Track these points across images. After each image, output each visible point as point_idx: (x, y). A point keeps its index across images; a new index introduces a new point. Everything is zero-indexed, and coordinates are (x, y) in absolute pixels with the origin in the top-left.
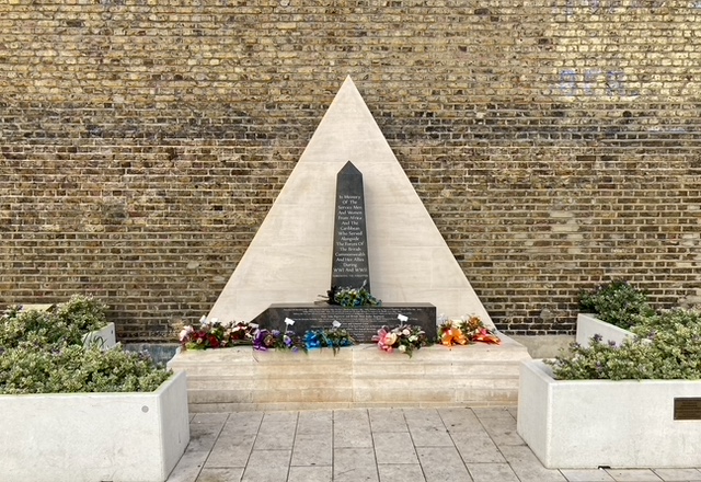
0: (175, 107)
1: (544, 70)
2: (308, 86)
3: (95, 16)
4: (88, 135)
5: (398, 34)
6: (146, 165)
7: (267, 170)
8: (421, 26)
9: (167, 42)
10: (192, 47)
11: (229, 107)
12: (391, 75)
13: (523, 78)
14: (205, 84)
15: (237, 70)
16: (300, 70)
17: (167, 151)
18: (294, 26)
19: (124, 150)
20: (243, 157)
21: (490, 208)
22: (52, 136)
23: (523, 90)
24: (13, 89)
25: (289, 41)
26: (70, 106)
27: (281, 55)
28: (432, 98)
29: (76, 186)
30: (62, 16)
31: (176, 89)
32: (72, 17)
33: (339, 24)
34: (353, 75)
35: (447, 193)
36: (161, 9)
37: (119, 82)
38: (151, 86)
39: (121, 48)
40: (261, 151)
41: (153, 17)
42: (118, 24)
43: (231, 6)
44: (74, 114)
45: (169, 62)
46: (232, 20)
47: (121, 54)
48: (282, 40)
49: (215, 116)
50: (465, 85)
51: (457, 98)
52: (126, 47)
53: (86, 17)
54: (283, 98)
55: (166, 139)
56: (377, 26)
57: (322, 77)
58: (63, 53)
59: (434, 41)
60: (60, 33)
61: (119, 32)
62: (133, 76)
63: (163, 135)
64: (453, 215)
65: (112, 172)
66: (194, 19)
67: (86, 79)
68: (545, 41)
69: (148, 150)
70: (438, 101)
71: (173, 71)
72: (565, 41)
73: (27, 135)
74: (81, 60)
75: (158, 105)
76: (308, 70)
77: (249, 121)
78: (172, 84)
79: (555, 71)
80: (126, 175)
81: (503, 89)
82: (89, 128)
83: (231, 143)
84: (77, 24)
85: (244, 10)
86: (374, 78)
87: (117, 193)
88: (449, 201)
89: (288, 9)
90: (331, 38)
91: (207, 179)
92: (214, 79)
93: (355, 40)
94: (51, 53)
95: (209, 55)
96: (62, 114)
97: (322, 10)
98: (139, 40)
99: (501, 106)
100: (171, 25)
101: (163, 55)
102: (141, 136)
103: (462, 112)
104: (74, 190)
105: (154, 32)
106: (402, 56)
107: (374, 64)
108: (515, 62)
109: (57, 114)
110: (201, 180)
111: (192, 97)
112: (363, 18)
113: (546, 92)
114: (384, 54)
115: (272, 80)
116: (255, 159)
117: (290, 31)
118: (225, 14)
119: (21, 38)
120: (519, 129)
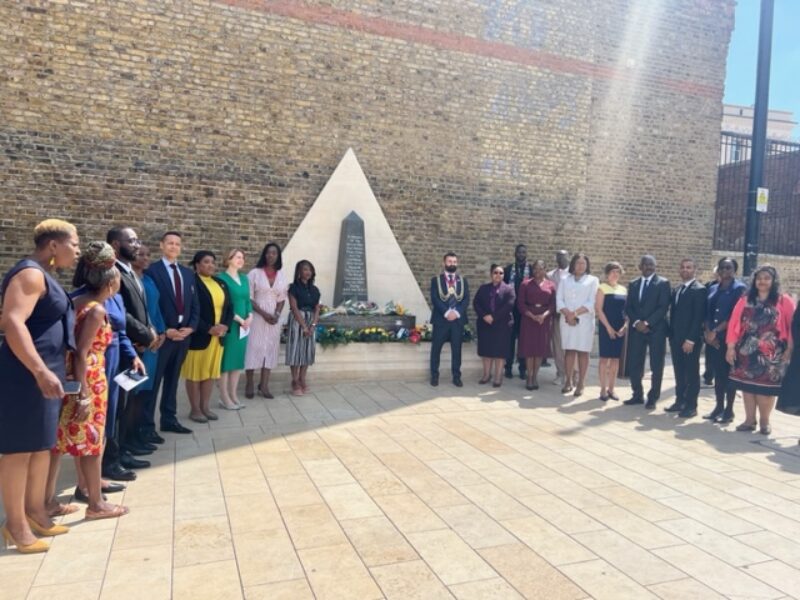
0: (212, 155)
1: (475, 159)
2: (318, 151)
3: (147, 73)
4: (136, 170)
5: (383, 121)
6: (186, 199)
7: (284, 211)
8: (399, 118)
9: (208, 103)
10: (228, 109)
11: (256, 159)
12: (377, 150)
13: (462, 163)
14: (238, 140)
15: (265, 132)
16: (313, 138)
17: (205, 189)
18: (309, 104)
19: (168, 186)
20: (266, 200)
21: (438, 251)
22: (102, 168)
23: (462, 171)
24: (67, 124)
25: (305, 115)
26: (121, 144)
27: (299, 125)
28: (404, 170)
29: (122, 212)
30: (117, 68)
31: (214, 141)
32: (126, 70)
33: (342, 108)
34: (352, 146)
35: (411, 238)
36: (204, 76)
37: (166, 130)
38: (193, 136)
39: (168, 102)
40: (280, 196)
41: (197, 81)
42: (169, 82)
43: (261, 82)
44: (123, 151)
45: (209, 119)
46: (261, 92)
47: (168, 107)
48: (299, 114)
49: (245, 166)
50: (426, 164)
51: (420, 172)
52: (173, 102)
53: (138, 72)
54: (299, 158)
55: (204, 180)
56: (369, 113)
57: (329, 145)
58: (116, 100)
59: (407, 130)
60: (115, 82)
61: (167, 88)
62: (178, 126)
63: (201, 177)
64: (415, 255)
65: (156, 203)
66: (232, 87)
67: (136, 124)
68: (476, 139)
69: (188, 187)
70: (408, 173)
71: (212, 126)
72: (488, 141)
73: (78, 165)
74: (133, 108)
75: (199, 152)
76: (319, 139)
77: (272, 173)
78: (211, 137)
79: (482, 160)
80: (169, 207)
81: (450, 169)
82: (137, 164)
83: (257, 188)
84: (130, 77)
85: (272, 86)
86: (366, 151)
87: (159, 220)
88: (413, 244)
89: (307, 91)
90: (336, 117)
91: (236, 215)
92: (245, 137)
93: (353, 121)
94: (105, 98)
95: (242, 117)
96: (113, 150)
97: (330, 95)
98: (185, 97)
99: (448, 181)
100: (212, 89)
101: (205, 112)
102: (182, 175)
103: (423, 182)
104: (120, 215)
105: (197, 93)
106: (385, 137)
107: (366, 141)
108: (458, 151)
109: (107, 150)
110: (231, 215)
111: (227, 149)
112: (360, 106)
113: (476, 174)
114: (373, 135)
115: (291, 144)
116: (275, 201)
117: (305, 108)
118: (256, 87)
119: (78, 81)
120: (458, 198)
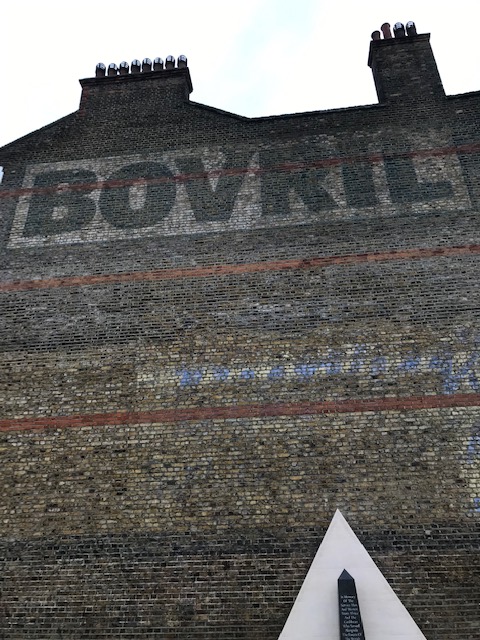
0: (228, 533)
1: (464, 500)
2: (312, 515)
3: (184, 478)
4: (174, 554)
5: (365, 480)
6: (210, 574)
7: (289, 575)
8: (379, 475)
9: (224, 492)
10: (239, 494)
11: (262, 531)
12: (364, 506)
13: (451, 505)
14: (248, 517)
15: (267, 507)
16: (306, 505)
17: (223, 563)
18: (300, 478)
19: (196, 564)
20: (272, 567)
21: (448, 603)
22: (151, 555)
23: (453, 514)
24: (132, 525)
25: (298, 487)
26: (165, 535)
27: (294, 496)
28: (394, 521)
29: (164, 591)
30: (165, 479)
31: (229, 521)
32: (170, 479)
33: (328, 476)
34: (340, 507)
35: (415, 590)
36: (221, 472)
37: (195, 518)
38: (214, 520)
39: (197, 496)
40: (284, 562)
41: (217, 477)
42: (196, 482)
43: (262, 467)
44: (166, 540)
45: (225, 504)
46: (263, 476)
47: (197, 500)
48: (294, 487)
49: (253, 539)
50: (414, 512)
51: (410, 521)
52: (200, 496)
53: (178, 478)
54: (297, 524)
55: (223, 555)
56: (351, 476)
57: (320, 509)
58: (163, 501)
59: (389, 484)
60: (163, 489)
61: (196, 486)
62: (204, 514)
63: (220, 553)
64: (423, 609)
65: (187, 580)
66: (241, 476)
67: (175, 517)
68: (460, 481)
69: (211, 563)
70: (397, 523)
71: (227, 509)
72: (473, 481)
73: (137, 555)
74: (174, 505)
75: (219, 532)
76: (311, 505)
77: (275, 541)
78: (227, 518)
79: (472, 501)
80: (196, 582)
81: (440, 512)
82: (175, 549)
83: (265, 557)
84: (172, 483)
85: (270, 469)
86: (354, 509)
87: (189, 596)
88: (418, 597)
89: (297, 468)
90: (324, 484)
91: (249, 583)
92: (253, 514)
93: (339, 485)
94: (156, 501)
95: (250, 498)
96: (159, 541)
97: (317, 467)
98: (208, 490)
99: (440, 526)
100: (227, 481)
101: (222, 499)
102: (207, 553)
103: (415, 529)
104: (162, 594)
105: (217, 485)
106: (370, 494)
107: (353, 500)
108: (444, 495)
109: (155, 540)
110: (245, 584)
111: (240, 526)
112: (343, 471)
113: (469, 515)
114: (358, 493)
115: (289, 513)
116: (281, 567)
117: (298, 481)
118: (259, 473)
119: (140, 493)
120: (457, 542)
